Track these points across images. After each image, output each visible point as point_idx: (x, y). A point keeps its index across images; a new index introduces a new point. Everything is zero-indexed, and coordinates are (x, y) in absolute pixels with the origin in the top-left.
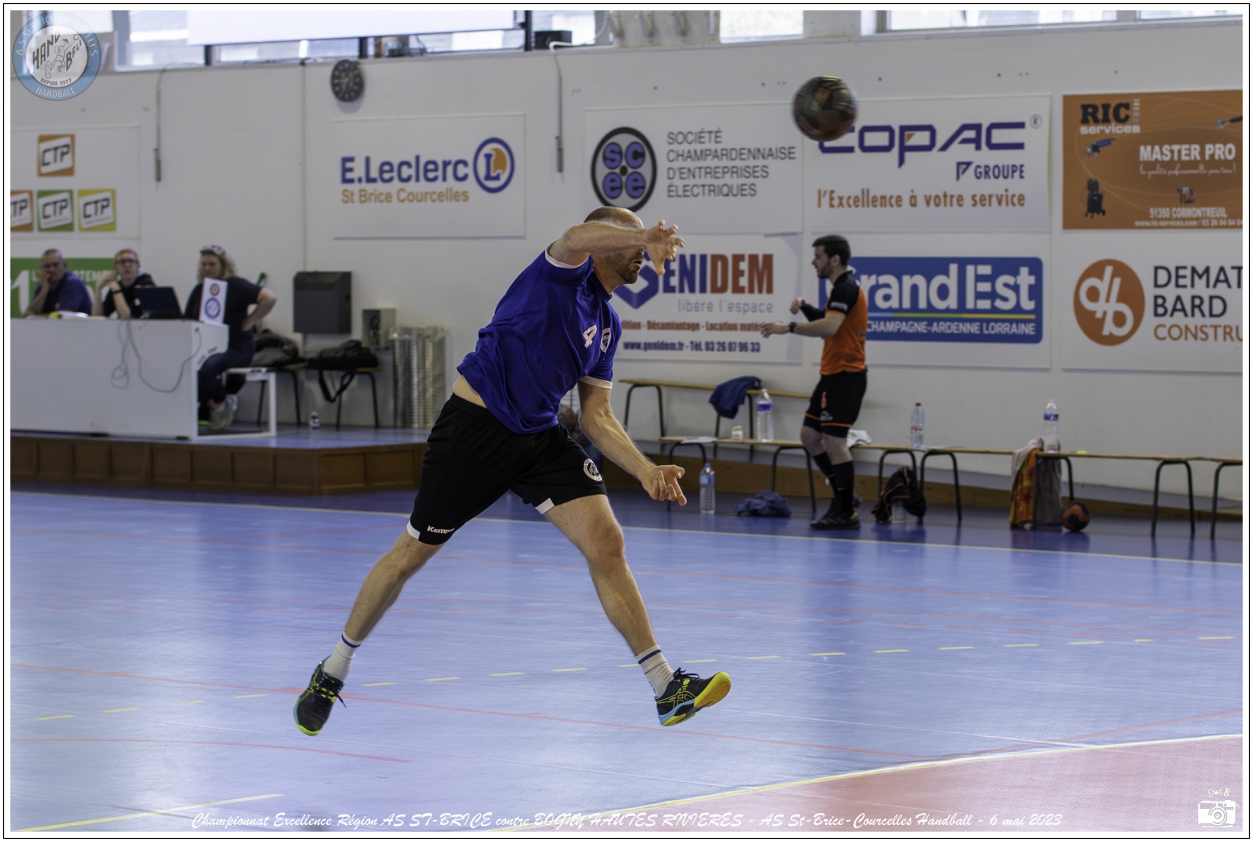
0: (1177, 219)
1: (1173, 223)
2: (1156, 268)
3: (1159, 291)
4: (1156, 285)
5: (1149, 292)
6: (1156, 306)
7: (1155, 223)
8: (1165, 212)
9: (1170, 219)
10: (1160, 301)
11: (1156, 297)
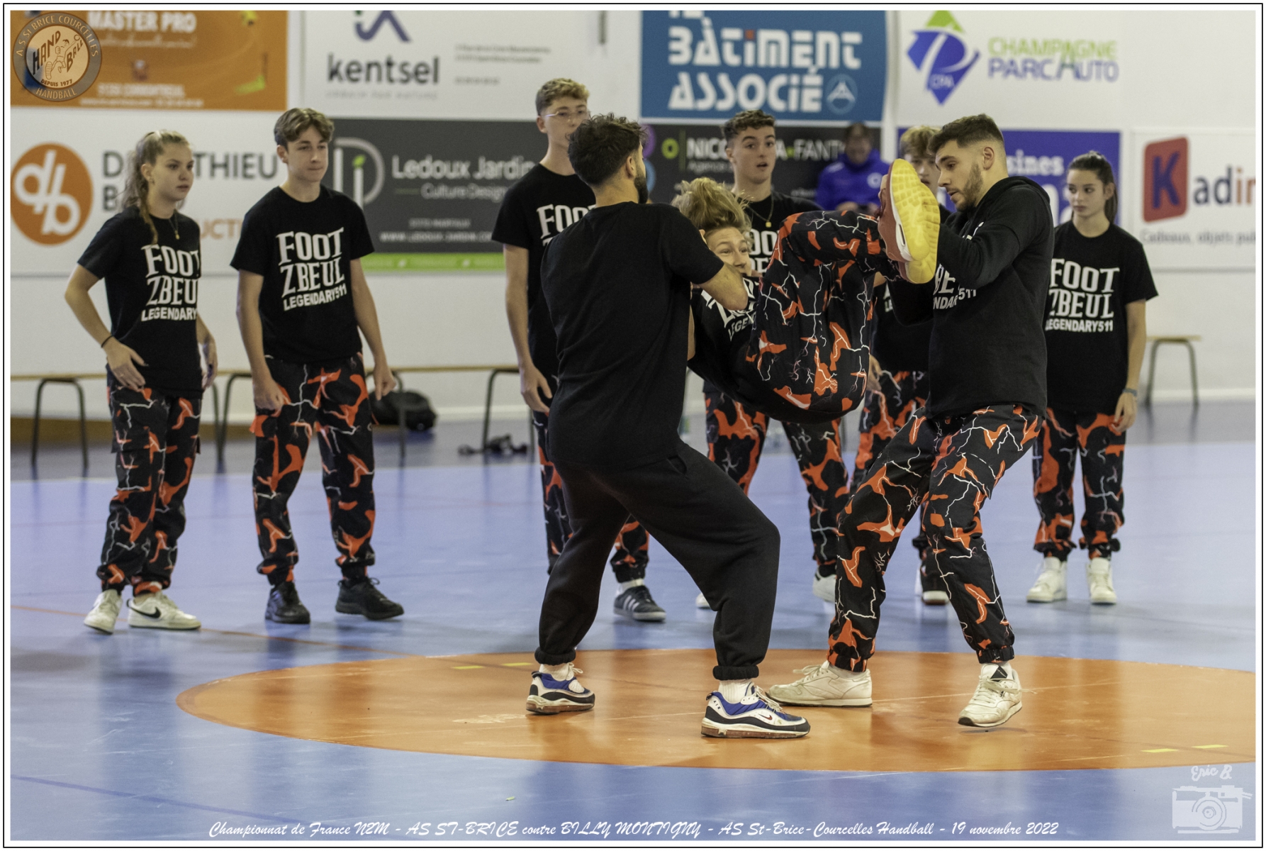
0: (129, 98)
1: (124, 102)
2: (107, 155)
3: (110, 182)
4: (107, 174)
5: (98, 182)
6: (106, 198)
7: (103, 102)
8: (115, 89)
9: (121, 97)
10: (110, 193)
11: (107, 189)
